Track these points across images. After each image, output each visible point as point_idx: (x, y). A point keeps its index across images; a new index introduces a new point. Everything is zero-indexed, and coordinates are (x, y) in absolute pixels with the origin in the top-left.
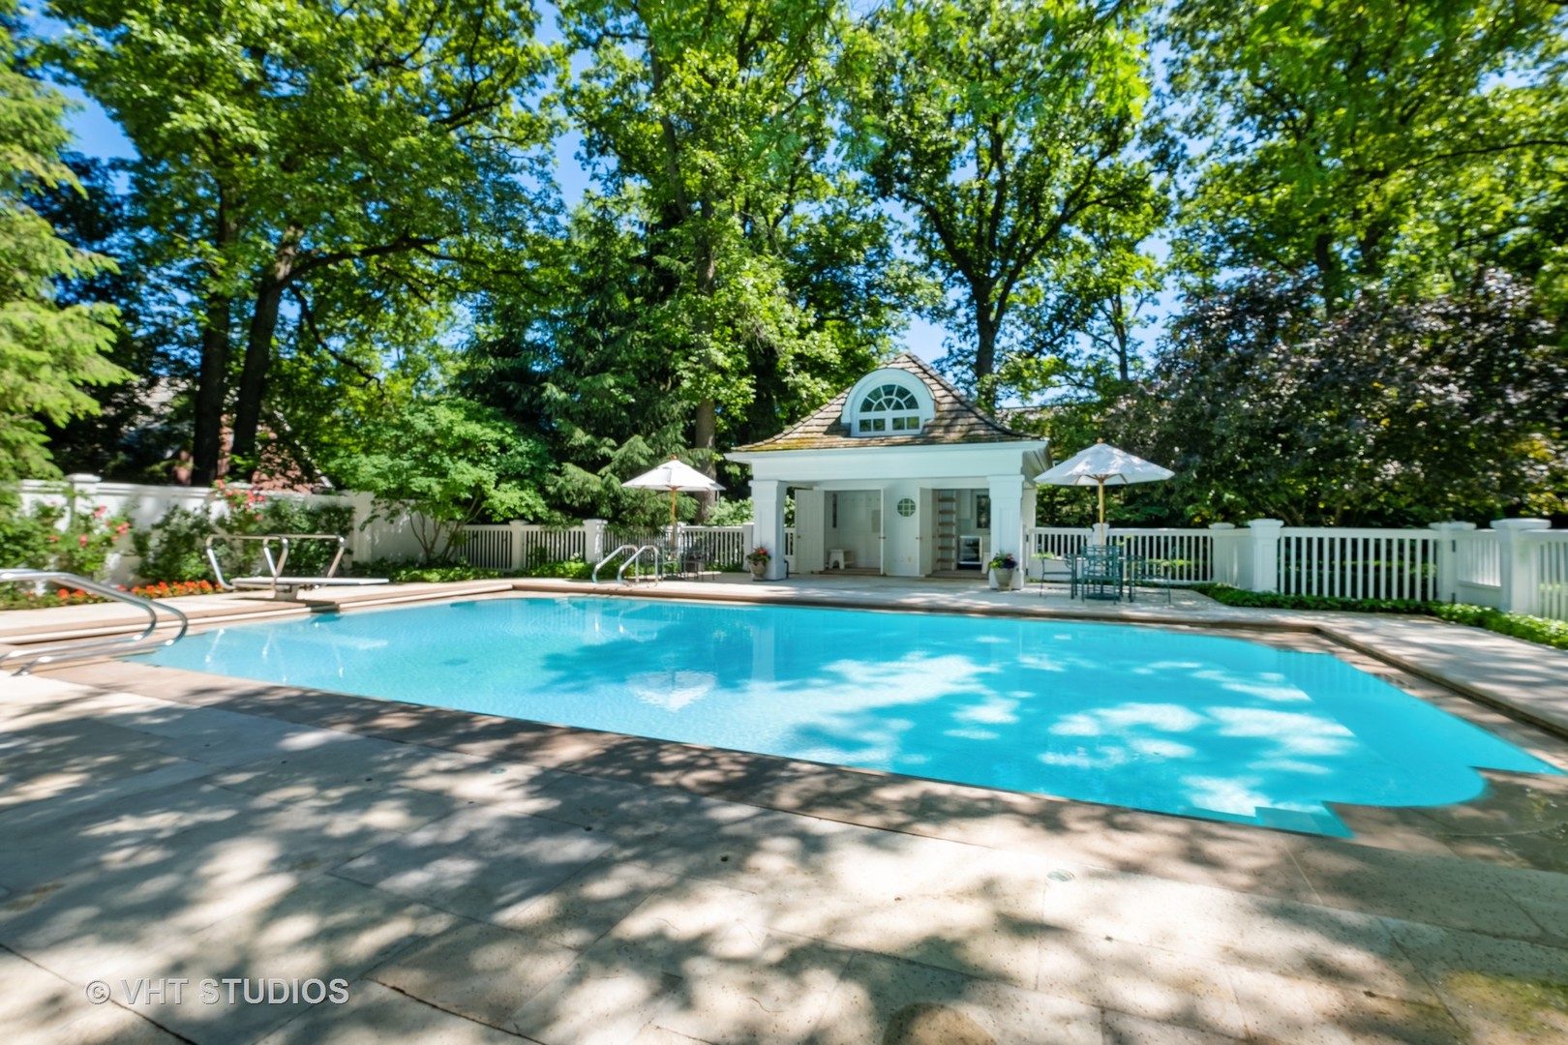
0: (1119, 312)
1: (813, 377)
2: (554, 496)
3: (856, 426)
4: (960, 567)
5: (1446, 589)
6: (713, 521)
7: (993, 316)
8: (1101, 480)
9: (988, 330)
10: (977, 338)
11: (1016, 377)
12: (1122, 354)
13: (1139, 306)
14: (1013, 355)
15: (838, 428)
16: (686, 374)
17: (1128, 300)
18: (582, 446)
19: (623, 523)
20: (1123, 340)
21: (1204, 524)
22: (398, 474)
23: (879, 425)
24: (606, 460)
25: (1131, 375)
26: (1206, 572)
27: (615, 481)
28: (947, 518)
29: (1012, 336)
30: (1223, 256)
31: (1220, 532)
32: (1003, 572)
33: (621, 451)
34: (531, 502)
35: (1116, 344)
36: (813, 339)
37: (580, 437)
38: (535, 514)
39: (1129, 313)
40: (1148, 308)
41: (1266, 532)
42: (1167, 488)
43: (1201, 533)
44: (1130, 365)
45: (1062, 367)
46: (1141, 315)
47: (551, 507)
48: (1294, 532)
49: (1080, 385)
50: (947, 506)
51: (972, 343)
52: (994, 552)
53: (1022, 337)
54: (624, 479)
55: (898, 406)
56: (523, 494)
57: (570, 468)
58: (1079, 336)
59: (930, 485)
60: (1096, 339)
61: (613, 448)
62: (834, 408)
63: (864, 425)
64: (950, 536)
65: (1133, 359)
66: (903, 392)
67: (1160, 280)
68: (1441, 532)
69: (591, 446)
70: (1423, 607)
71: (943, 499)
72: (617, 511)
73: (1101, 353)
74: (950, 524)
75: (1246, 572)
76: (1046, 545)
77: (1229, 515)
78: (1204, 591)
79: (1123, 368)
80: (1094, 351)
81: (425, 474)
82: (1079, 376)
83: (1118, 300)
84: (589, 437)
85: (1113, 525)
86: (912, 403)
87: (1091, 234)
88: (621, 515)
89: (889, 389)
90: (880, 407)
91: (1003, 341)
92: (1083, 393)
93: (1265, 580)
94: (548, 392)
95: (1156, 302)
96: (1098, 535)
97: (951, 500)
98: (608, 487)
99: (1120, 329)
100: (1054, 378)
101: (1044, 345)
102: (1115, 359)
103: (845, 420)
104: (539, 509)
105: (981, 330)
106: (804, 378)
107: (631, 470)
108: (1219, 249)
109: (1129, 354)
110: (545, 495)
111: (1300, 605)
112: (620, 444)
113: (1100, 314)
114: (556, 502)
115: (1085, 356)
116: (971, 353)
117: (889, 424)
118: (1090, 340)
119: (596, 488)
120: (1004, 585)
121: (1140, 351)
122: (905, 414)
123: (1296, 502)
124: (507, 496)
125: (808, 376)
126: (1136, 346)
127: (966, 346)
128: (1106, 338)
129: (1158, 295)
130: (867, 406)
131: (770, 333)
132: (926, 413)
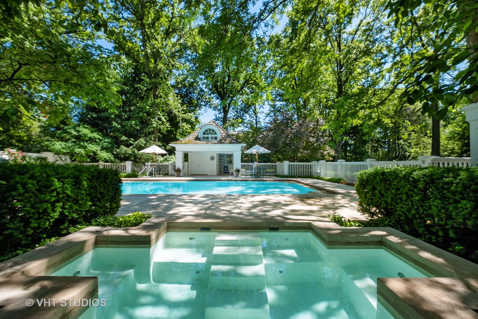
0: (255, 110)
1: (186, 124)
2: (116, 154)
3: (202, 138)
4: (224, 173)
5: (313, 173)
6: (159, 162)
7: (227, 109)
8: (257, 153)
9: (226, 112)
10: (223, 114)
11: (233, 125)
12: (256, 120)
13: (260, 108)
14: (232, 119)
15: (197, 138)
16: (154, 122)
17: (257, 107)
18: (124, 140)
19: (137, 162)
20: (256, 117)
21: (275, 162)
22: (69, 148)
23: (208, 138)
24: (131, 145)
25: (258, 125)
26: (276, 172)
27: (136, 151)
28: (221, 161)
29: (231, 114)
30: (278, 99)
31: (278, 163)
32: (237, 173)
33: (136, 143)
34: (110, 156)
35: (255, 117)
36: (188, 115)
37: (124, 138)
38: (111, 160)
39: (257, 110)
40: (261, 109)
41: (286, 163)
42: (269, 154)
43: (275, 164)
44: (258, 123)
45: (242, 122)
46: (260, 111)
47: (115, 158)
48: (291, 163)
49: (246, 127)
50: (221, 158)
51: (221, 115)
52: (235, 168)
53: (234, 114)
54: (139, 150)
55: (212, 134)
56: (108, 154)
57: (122, 147)
58: (247, 115)
59: (218, 153)
60: (250, 116)
61: (134, 142)
62: (196, 133)
63: (203, 138)
64: (222, 165)
65: (259, 122)
66: (213, 131)
67: (264, 102)
68: (313, 163)
69: (127, 140)
70: (310, 177)
71: (221, 156)
72: (135, 159)
73: (251, 119)
74: (222, 162)
75: (283, 172)
76: (243, 167)
77: (279, 160)
78: (275, 176)
79: (256, 124)
80: (250, 119)
81: (79, 148)
82: (246, 125)
83: (255, 106)
84: (126, 138)
85: (258, 162)
86: (215, 133)
87: (249, 89)
88: (137, 160)
89: (210, 130)
90: (208, 134)
91: (229, 115)
92: (247, 129)
93: (286, 173)
94: (114, 125)
95: (263, 108)
96: (255, 164)
97: (222, 156)
98: (134, 152)
99: (256, 114)
100: (240, 125)
101: (239, 117)
102: (254, 121)
103: (199, 137)
104: (112, 158)
105: (224, 112)
106: (184, 124)
107: (140, 148)
108: (277, 97)
109: (258, 120)
110: (113, 154)
111: (292, 177)
112: (135, 141)
113: (251, 110)
114: (117, 156)
115: (247, 120)
116: (221, 118)
117: (210, 138)
118: (249, 116)
119: (130, 152)
120: (237, 176)
121: (260, 120)
122: (214, 136)
123: (291, 157)
124: (104, 155)
125: (185, 123)
126: (259, 118)
127: (220, 116)
128: (252, 116)
129: (264, 106)
130: (204, 133)
131: (175, 111)
132: (219, 136)
